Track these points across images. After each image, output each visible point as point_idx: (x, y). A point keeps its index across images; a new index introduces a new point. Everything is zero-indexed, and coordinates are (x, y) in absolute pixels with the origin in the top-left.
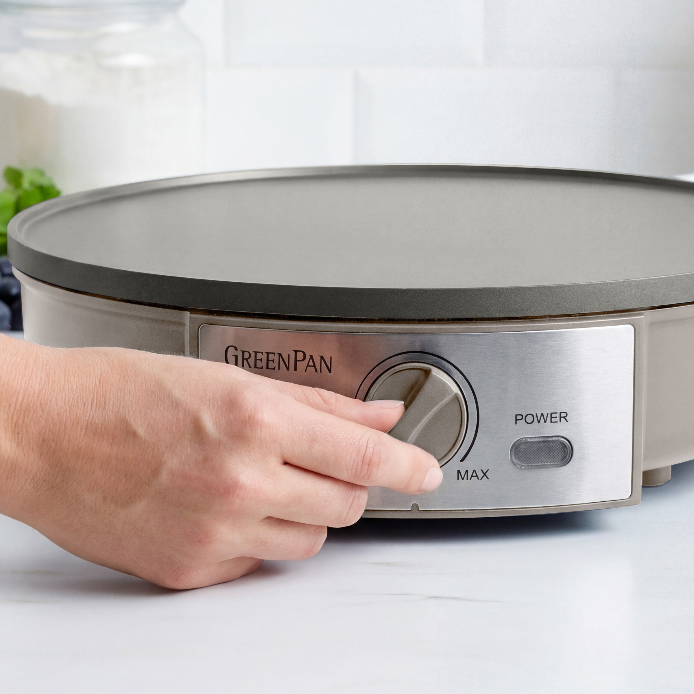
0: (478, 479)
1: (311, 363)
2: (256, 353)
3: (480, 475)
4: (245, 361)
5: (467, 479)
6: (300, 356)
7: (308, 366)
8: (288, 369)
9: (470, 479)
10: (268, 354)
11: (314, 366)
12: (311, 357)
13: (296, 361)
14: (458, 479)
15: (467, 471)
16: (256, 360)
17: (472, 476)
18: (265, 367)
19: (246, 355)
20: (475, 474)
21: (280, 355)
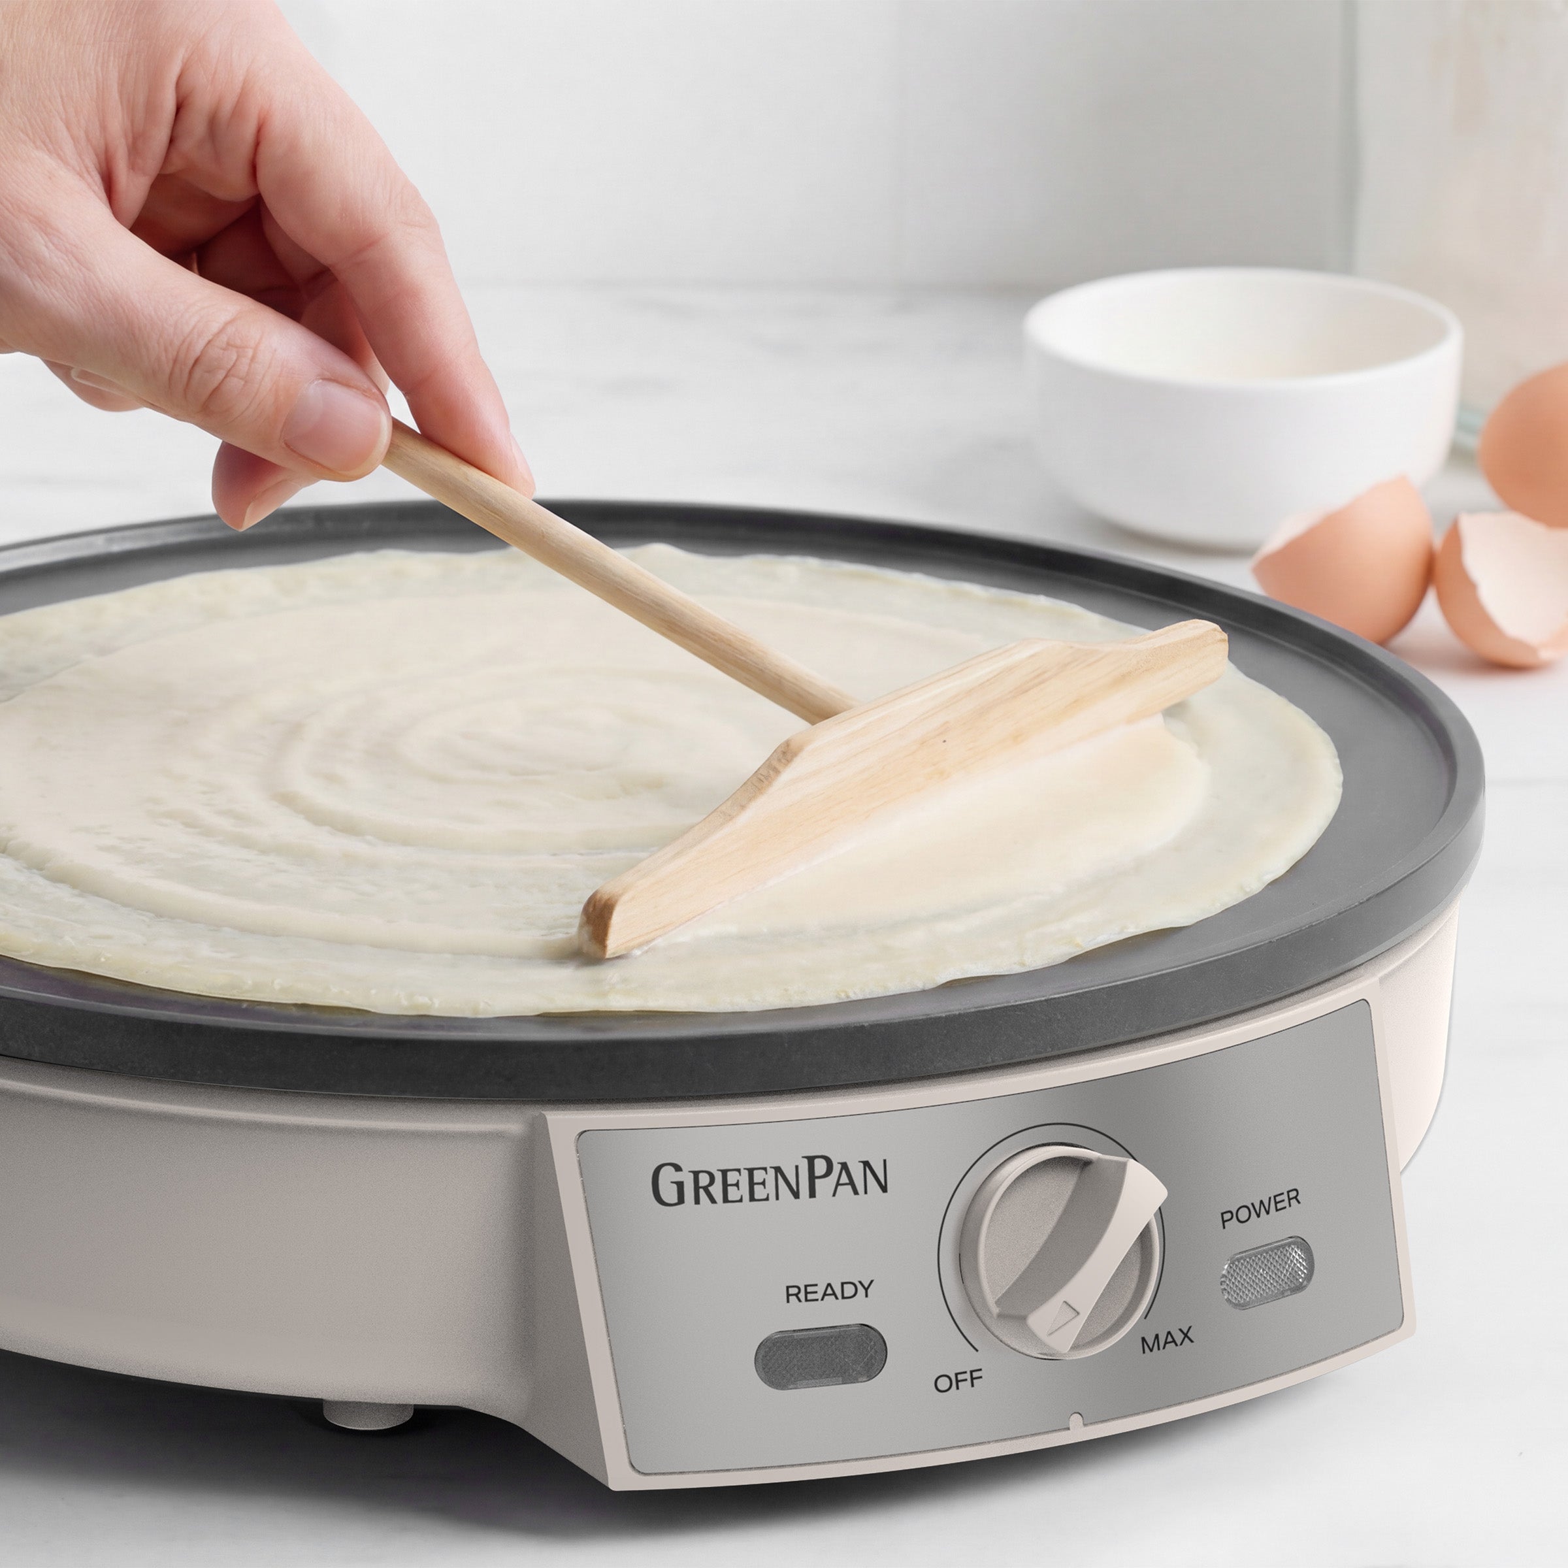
0: (1176, 1345)
1: (844, 1179)
2: (724, 1173)
3: (1179, 1337)
4: (701, 1191)
5: (1159, 1349)
6: (820, 1167)
7: (838, 1184)
8: (796, 1195)
9: (1164, 1348)
10: (751, 1171)
11: (852, 1183)
12: (844, 1166)
13: (812, 1178)
14: (1144, 1352)
15: (1157, 1337)
16: (725, 1185)
17: (1166, 1343)
18: (746, 1197)
19: (704, 1180)
20: (1170, 1339)
21: (778, 1170)
